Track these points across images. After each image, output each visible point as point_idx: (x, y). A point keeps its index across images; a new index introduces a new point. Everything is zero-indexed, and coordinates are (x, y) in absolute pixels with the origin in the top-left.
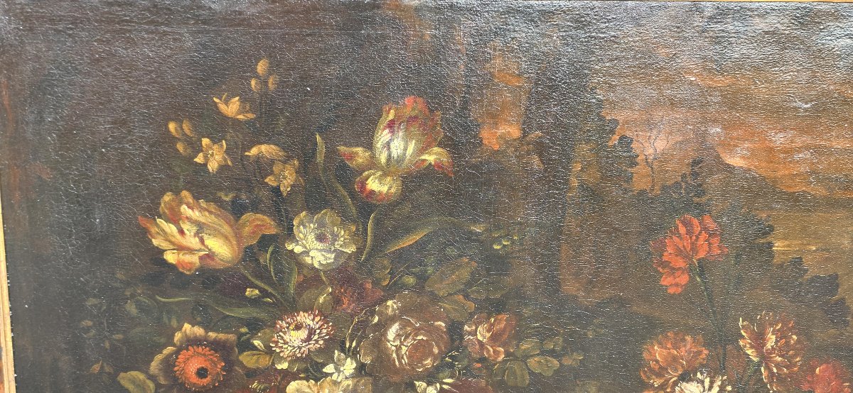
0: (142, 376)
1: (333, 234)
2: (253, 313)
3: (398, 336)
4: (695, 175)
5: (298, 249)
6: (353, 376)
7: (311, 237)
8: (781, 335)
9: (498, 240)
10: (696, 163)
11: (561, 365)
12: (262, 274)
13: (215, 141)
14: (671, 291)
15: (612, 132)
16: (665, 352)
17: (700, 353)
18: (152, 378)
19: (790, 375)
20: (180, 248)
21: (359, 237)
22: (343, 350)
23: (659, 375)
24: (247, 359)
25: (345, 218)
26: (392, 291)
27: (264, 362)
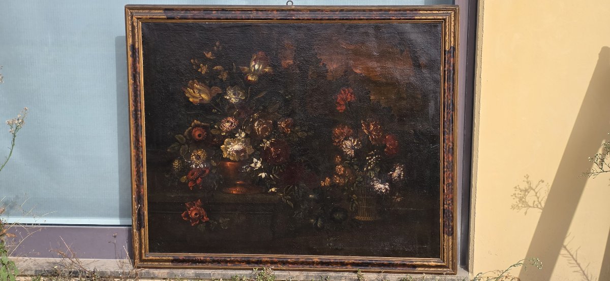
0: (182, 136)
1: (238, 93)
2: (215, 117)
3: (258, 125)
4: (345, 75)
5: (228, 98)
6: (244, 137)
7: (232, 94)
8: (375, 126)
9: (287, 95)
10: (346, 71)
11: (308, 135)
12: (217, 105)
13: (204, 65)
14: (340, 111)
15: (320, 62)
16: (339, 131)
17: (350, 131)
18: (185, 137)
19: (378, 139)
20: (194, 97)
21: (245, 94)
22: (241, 129)
23: (338, 138)
24: (213, 131)
25: (242, 89)
26: (255, 111)
27: (218, 132)
